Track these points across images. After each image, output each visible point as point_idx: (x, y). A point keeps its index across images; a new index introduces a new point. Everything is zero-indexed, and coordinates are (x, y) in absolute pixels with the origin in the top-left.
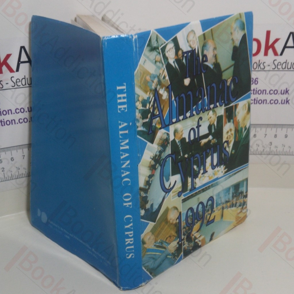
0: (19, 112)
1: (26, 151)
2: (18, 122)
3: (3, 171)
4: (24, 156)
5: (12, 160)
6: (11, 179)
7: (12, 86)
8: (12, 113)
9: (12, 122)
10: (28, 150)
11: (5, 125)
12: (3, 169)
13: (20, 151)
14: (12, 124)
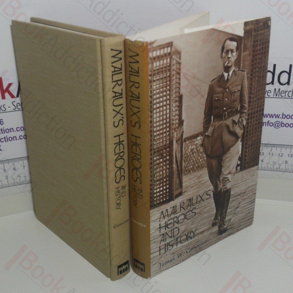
0: (19, 130)
1: (26, 162)
2: (19, 138)
3: (6, 179)
4: (24, 166)
5: (15, 169)
6: (14, 185)
7: (14, 109)
8: (13, 131)
9: (14, 138)
10: (28, 161)
11: (8, 141)
12: (7, 177)
13: (21, 162)
14: (14, 140)
